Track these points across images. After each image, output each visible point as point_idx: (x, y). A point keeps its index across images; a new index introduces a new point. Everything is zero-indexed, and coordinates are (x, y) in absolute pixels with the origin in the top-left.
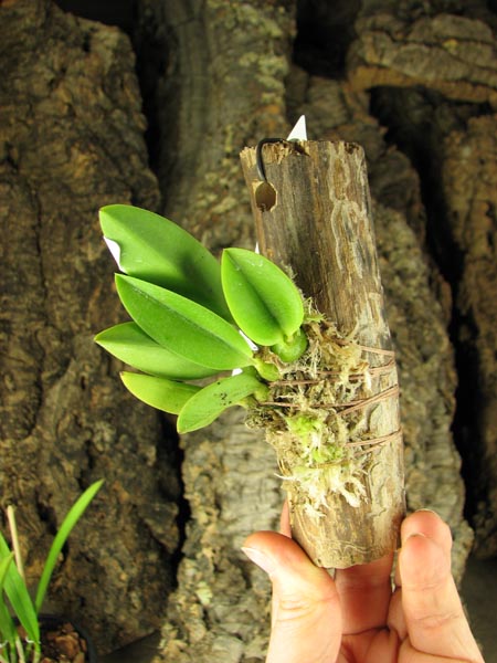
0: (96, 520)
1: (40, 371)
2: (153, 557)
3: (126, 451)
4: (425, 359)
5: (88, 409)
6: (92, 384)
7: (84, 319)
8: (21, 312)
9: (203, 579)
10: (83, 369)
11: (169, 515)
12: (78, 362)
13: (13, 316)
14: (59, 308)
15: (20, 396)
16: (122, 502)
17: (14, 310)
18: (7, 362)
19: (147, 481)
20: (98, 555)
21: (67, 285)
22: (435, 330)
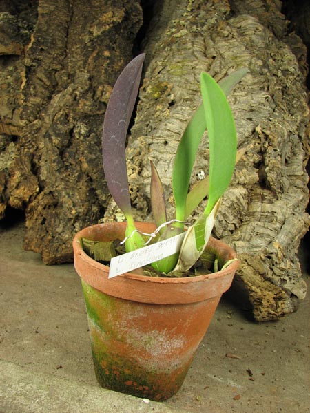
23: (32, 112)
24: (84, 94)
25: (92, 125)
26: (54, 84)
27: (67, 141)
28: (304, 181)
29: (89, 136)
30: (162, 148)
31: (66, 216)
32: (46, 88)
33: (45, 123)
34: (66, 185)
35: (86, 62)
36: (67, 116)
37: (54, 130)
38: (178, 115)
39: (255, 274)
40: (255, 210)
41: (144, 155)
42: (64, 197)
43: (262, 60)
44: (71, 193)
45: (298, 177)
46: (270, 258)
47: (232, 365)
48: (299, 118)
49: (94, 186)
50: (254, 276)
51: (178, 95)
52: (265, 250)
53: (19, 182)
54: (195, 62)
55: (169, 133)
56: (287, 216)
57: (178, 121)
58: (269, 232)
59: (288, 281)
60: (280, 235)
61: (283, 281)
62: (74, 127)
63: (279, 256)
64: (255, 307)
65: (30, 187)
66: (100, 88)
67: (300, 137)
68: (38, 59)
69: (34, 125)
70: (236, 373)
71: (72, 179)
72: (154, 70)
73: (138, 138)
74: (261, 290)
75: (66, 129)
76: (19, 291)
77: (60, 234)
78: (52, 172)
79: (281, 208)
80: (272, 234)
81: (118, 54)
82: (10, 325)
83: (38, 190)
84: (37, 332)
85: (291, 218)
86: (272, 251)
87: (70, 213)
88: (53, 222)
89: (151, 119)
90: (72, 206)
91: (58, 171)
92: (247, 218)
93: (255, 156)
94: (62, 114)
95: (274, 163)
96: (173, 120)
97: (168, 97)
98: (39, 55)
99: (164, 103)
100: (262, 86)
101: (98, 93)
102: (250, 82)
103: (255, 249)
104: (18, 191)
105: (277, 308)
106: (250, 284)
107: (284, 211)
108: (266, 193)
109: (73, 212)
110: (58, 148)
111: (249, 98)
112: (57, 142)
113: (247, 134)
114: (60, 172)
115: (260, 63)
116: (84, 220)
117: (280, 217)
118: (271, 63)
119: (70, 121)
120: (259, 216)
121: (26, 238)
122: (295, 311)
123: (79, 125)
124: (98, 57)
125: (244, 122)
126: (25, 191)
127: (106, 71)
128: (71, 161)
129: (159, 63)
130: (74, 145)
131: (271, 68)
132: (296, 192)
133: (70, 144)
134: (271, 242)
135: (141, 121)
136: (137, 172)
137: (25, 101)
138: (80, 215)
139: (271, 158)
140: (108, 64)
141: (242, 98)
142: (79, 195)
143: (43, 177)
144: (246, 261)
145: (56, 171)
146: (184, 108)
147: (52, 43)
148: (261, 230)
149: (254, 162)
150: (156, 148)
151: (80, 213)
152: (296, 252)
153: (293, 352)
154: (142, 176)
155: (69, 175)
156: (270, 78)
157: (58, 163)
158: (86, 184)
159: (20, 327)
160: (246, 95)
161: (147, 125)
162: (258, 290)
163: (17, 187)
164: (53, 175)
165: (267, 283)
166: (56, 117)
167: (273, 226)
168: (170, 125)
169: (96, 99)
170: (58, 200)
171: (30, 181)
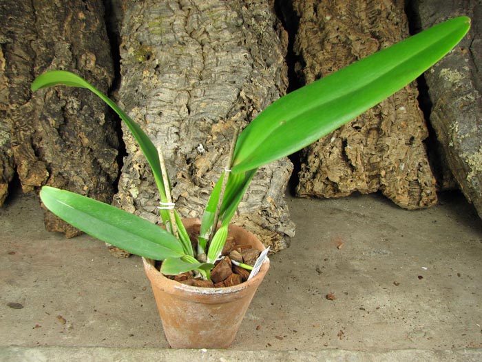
0: (68, 154)
1: (33, 66)
2: (103, 179)
3: (87, 115)
4: (268, 66)
7: (61, 35)
8: (21, 28)
9: (133, 183)
10: (61, 63)
11: (113, 155)
12: (58, 58)
13: (16, 30)
14: (45, 28)
15: (21, 79)
16: (84, 145)
17: (16, 26)
18: (13, 57)
19: (99, 135)
20: (70, 175)
21: (50, 14)
22: (275, 51)
23: (19, 93)
25: (82, 97)
26: (33, 57)
27: (62, 119)
29: (81, 109)
30: (158, 120)
32: (26, 64)
33: (38, 105)
34: (72, 163)
35: (61, 27)
36: (57, 92)
37: (48, 111)
38: (167, 84)
39: (256, 226)
42: (74, 176)
43: (236, 11)
44: (78, 171)
46: (265, 211)
48: (275, 69)
49: (95, 156)
51: (163, 60)
52: (261, 206)
53: (29, 171)
54: (172, 18)
55: (162, 103)
56: (274, 170)
57: (168, 91)
58: (262, 188)
59: (280, 225)
60: (270, 190)
61: (277, 226)
62: (66, 102)
63: (273, 209)
65: (40, 173)
66: (83, 57)
67: (277, 86)
68: (9, 32)
69: (26, 108)
71: (76, 155)
72: (132, 27)
73: (133, 110)
75: (59, 107)
76: (60, 274)
78: (57, 154)
80: (264, 189)
81: (92, 14)
82: (71, 310)
83: (48, 174)
84: (96, 311)
85: (277, 172)
86: (266, 206)
89: (139, 84)
90: (83, 183)
91: (62, 151)
94: (53, 93)
96: (163, 89)
97: (154, 62)
98: (10, 26)
99: (150, 69)
100: (239, 41)
101: (82, 62)
102: (228, 39)
103: (253, 208)
104: (30, 180)
107: (272, 166)
109: (85, 188)
110: (56, 128)
111: (230, 57)
112: (54, 122)
113: (233, 100)
115: (235, 15)
118: (244, 12)
119: (62, 98)
121: (48, 221)
122: (288, 247)
123: (70, 99)
124: (74, 21)
125: (229, 87)
126: (37, 178)
127: (84, 35)
128: (71, 139)
129: (136, 19)
130: (70, 122)
131: (245, 19)
133: (66, 121)
134: (264, 197)
135: (130, 86)
137: (10, 83)
138: (92, 189)
140: (85, 27)
141: (223, 58)
142: (86, 169)
143: (49, 160)
144: (247, 217)
145: (60, 152)
146: (171, 75)
147: (20, 9)
148: (256, 188)
150: (152, 120)
151: (91, 187)
152: (284, 195)
153: (290, 279)
155: (72, 153)
156: (245, 32)
157: (60, 144)
158: (88, 157)
159: (81, 308)
160: (226, 55)
161: (137, 91)
163: (28, 176)
164: (59, 156)
165: (265, 230)
166: (47, 97)
167: (265, 182)
168: (161, 95)
169: (80, 68)
170: (68, 179)
171: (38, 168)
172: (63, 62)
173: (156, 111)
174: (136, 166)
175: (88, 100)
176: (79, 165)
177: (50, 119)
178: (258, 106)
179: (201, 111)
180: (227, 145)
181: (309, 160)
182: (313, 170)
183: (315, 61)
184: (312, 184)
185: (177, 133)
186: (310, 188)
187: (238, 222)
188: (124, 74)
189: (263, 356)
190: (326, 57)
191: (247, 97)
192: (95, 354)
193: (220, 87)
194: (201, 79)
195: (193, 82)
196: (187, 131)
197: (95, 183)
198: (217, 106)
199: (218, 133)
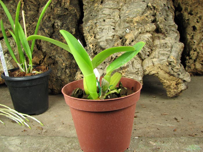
1: (39, 8)
3: (65, 29)
5: (53, 14)
6: (54, 7)
9: (90, 55)
15: (32, 13)
18: (28, 2)
20: (55, 57)
23: (30, 19)
24: (56, 5)
25: (63, 21)
26: (38, 3)
27: (52, 30)
28: (175, 27)
29: (63, 26)
30: (103, 23)
31: (60, 67)
32: (35, 6)
34: (57, 52)
36: (50, 17)
37: (45, 26)
38: (107, 6)
39: (165, 73)
40: (157, 44)
41: (94, 28)
42: (58, 58)
44: (60, 56)
45: (172, 26)
46: (170, 64)
47: (166, 118)
50: (164, 75)
52: (168, 61)
55: (105, 16)
56: (173, 44)
57: (108, 9)
58: (167, 52)
59: (181, 74)
60: (172, 53)
61: (179, 74)
62: (54, 22)
63: (175, 62)
64: (167, 90)
65: (39, 56)
66: (63, 1)
67: (168, 8)
69: (33, 25)
70: (169, 121)
71: (59, 49)
73: (89, 21)
74: (169, 81)
75: (50, 24)
77: (59, 77)
78: (48, 47)
79: (169, 41)
80: (169, 53)
83: (43, 57)
84: (63, 124)
85: (175, 45)
86: (171, 61)
87: (62, 66)
88: (54, 72)
89: (92, 12)
90: (62, 62)
92: (154, 48)
93: (152, 17)
94: (47, 17)
95: (161, 19)
96: (105, 9)
99: (98, 2)
101: (63, 4)
103: (163, 61)
105: (178, 89)
106: (163, 79)
107: (171, 42)
108: (160, 35)
109: (64, 65)
110: (48, 34)
112: (47, 31)
113: (144, 8)
114: (52, 46)
116: (70, 68)
117: (170, 45)
119: (52, 20)
120: (160, 46)
122: (187, 88)
123: (56, 21)
125: (141, 3)
126: (37, 59)
128: (57, 39)
130: (56, 31)
132: (173, 33)
133: (54, 32)
134: (169, 57)
135: (88, 14)
136: (93, 36)
137: (26, 14)
138: (67, 66)
139: (159, 17)
142: (65, 56)
143: (44, 50)
144: (159, 67)
145: (50, 46)
146: (109, 2)
148: (163, 52)
149: (151, 21)
150: (100, 24)
151: (67, 65)
153: (191, 107)
154: (96, 39)
155: (57, 47)
159: (54, 123)
161: (92, 15)
162: (168, 82)
164: (49, 48)
165: (172, 77)
166: (44, 19)
167: (168, 49)
168: (104, 12)
169: (62, 7)
170: (55, 60)
171: (38, 53)
172: (53, 2)
173: (102, 20)
174: (91, 46)
175: (66, 22)
176: (61, 54)
177: (45, 29)
178: (159, 10)
179: (127, 15)
180: (143, 28)
181: (191, 54)
182: (194, 58)
183: (187, 6)
184: (195, 65)
185: (114, 29)
186: (194, 67)
187: (154, 70)
188: (85, 10)
189: (183, 140)
190: (193, 2)
191: (152, 6)
192: (54, 140)
193: (136, 4)
194: (125, 3)
195: (121, 4)
196: (119, 25)
197: (70, 63)
198: (135, 11)
199: (137, 22)
